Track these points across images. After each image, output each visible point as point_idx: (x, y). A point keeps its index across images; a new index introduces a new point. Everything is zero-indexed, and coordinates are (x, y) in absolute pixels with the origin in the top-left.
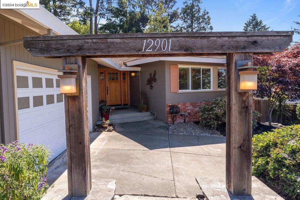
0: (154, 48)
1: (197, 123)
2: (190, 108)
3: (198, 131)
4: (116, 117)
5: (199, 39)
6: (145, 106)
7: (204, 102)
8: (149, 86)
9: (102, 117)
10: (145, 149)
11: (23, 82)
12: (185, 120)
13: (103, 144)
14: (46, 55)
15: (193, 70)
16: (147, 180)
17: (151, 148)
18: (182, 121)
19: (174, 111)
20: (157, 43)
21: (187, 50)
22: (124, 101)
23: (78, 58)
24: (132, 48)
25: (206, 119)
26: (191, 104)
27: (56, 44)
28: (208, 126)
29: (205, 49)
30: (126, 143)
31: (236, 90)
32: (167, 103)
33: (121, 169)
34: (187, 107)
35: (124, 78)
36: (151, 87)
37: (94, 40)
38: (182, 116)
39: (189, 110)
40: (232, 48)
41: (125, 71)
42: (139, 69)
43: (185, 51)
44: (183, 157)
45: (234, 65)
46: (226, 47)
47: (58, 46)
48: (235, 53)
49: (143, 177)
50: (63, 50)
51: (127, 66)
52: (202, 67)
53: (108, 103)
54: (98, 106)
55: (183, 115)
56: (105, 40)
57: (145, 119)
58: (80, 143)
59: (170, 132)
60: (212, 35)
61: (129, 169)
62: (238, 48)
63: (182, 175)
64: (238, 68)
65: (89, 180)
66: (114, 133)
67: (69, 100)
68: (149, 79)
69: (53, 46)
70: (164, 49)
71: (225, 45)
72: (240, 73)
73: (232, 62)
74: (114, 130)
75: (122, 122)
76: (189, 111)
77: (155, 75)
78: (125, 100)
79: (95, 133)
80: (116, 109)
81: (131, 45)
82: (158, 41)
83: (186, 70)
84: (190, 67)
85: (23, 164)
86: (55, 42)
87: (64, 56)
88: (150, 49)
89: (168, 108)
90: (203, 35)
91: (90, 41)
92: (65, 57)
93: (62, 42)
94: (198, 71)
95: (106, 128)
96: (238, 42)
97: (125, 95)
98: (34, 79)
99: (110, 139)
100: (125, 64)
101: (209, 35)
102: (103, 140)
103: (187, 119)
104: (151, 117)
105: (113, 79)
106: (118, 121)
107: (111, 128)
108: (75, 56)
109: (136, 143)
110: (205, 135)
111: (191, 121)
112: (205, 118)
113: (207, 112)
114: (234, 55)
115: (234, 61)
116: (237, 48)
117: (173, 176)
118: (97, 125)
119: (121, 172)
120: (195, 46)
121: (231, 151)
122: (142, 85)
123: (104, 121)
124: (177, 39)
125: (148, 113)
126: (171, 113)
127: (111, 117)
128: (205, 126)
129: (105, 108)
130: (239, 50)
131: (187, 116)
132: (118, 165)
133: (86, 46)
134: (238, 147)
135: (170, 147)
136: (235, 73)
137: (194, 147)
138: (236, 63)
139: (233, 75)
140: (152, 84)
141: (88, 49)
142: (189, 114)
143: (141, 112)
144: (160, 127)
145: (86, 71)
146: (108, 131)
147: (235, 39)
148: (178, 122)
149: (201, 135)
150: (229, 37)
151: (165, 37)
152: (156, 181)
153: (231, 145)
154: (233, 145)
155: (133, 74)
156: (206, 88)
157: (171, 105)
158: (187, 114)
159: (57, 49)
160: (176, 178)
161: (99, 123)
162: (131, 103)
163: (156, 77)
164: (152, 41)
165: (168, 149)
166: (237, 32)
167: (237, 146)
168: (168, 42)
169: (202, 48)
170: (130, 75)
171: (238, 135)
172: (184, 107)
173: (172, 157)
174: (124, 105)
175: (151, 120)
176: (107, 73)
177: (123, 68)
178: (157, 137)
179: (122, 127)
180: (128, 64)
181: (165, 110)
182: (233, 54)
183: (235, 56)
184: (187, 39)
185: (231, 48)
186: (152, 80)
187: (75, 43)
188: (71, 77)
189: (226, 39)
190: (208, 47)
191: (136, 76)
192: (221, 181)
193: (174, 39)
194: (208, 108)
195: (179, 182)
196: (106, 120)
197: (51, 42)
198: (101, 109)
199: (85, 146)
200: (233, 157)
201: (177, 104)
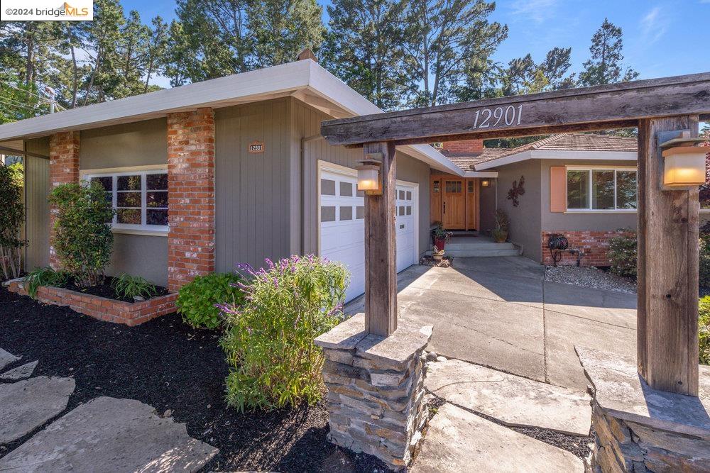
0: (492, 121)
1: (605, 269)
2: (589, 241)
3: (605, 283)
4: (456, 248)
5: (575, 101)
6: (504, 233)
7: (621, 232)
8: (512, 200)
9: (434, 244)
10: (498, 298)
11: (329, 187)
12: (579, 262)
13: (432, 283)
14: (345, 143)
15: (599, 175)
16: (494, 344)
17: (508, 298)
18: (573, 262)
19: (557, 244)
20: (498, 114)
21: (550, 119)
22: (469, 224)
23: (383, 144)
24: (457, 124)
25: (622, 262)
26: (592, 234)
27: (356, 128)
28: (628, 276)
29: (586, 116)
30: (468, 286)
31: (657, 187)
32: (543, 229)
33: (455, 321)
34: (584, 238)
35: (471, 189)
36: (516, 203)
37: (404, 119)
38: (573, 254)
39: (588, 244)
40: (646, 108)
41: (473, 178)
42: (495, 175)
43: (547, 122)
44: (568, 322)
45: (651, 141)
46: (632, 108)
47: (359, 130)
48: (653, 118)
49: (490, 339)
50: (364, 135)
51: (474, 170)
52: (616, 169)
53: (445, 227)
54: (429, 229)
55: (574, 252)
56: (419, 116)
57: (503, 254)
58: (382, 261)
59: (548, 279)
60: (601, 91)
61: (467, 324)
62: (660, 109)
63: (563, 349)
64: (661, 145)
65: (392, 315)
66: (450, 270)
67: (371, 201)
68: (511, 190)
69: (353, 131)
70: (509, 121)
71: (629, 106)
72: (664, 153)
73: (649, 136)
74: (451, 265)
75: (464, 255)
76: (588, 247)
77: (522, 183)
78: (472, 224)
79: (423, 268)
80: (455, 236)
81: (456, 120)
82: (499, 111)
83: (584, 175)
84: (590, 169)
85: (314, 280)
86: (355, 125)
87: (366, 143)
88: (486, 124)
89: (546, 239)
90: (584, 93)
91: (399, 119)
92: (368, 143)
93: (364, 124)
94: (609, 176)
95: (439, 261)
96: (660, 97)
97: (471, 216)
98: (342, 184)
99: (444, 277)
100: (472, 168)
101: (595, 92)
102: (433, 277)
103: (583, 261)
104: (515, 252)
105: (454, 191)
106: (458, 254)
107: (447, 262)
108: (378, 142)
109: (484, 289)
110: (620, 290)
111: (592, 265)
112: (620, 260)
113: (625, 248)
114: (651, 122)
115: (652, 133)
116: (658, 108)
117: (545, 348)
118: (425, 257)
119: (454, 326)
120: (567, 113)
121: (647, 302)
122: (500, 200)
123: (436, 251)
124: (533, 104)
125: (509, 245)
126: (551, 247)
127: (446, 246)
128: (622, 275)
129: (439, 233)
130: (663, 112)
131: (583, 255)
132: (450, 315)
133: (393, 127)
134: (663, 297)
135: (544, 302)
136: (656, 155)
137: (595, 308)
138: (656, 137)
139: (650, 160)
140: (516, 197)
141: (396, 132)
142: (588, 251)
143: (496, 242)
144: (530, 269)
145: (394, 162)
146: (441, 266)
147: (652, 93)
148: (565, 263)
149: (613, 290)
150: (639, 90)
151: (511, 103)
152: (511, 349)
153: (647, 291)
154: (652, 290)
155: (485, 183)
156: (626, 207)
157: (550, 233)
158: (583, 252)
159: (358, 134)
160: (549, 353)
161: (429, 253)
162: (480, 229)
163: (524, 186)
164: (489, 111)
165: (540, 305)
166: (656, 80)
167: (660, 294)
168: (517, 110)
169: (581, 115)
170: (481, 183)
171: (664, 272)
172: (577, 238)
173: (547, 318)
174: (469, 230)
175: (514, 256)
176: (444, 182)
177: (470, 174)
178: (522, 284)
179: (463, 263)
180: (477, 167)
181: (540, 241)
182: (649, 119)
183: (653, 124)
184: (550, 102)
185: (644, 109)
186: (517, 192)
187: (379, 124)
188: (371, 169)
189: (634, 94)
190: (594, 113)
191: (489, 185)
192: (628, 360)
193: (527, 105)
194: (629, 242)
195: (554, 359)
196: (439, 250)
197: (351, 125)
198: (433, 233)
199: (388, 265)
200: (652, 314)
201: (562, 233)
